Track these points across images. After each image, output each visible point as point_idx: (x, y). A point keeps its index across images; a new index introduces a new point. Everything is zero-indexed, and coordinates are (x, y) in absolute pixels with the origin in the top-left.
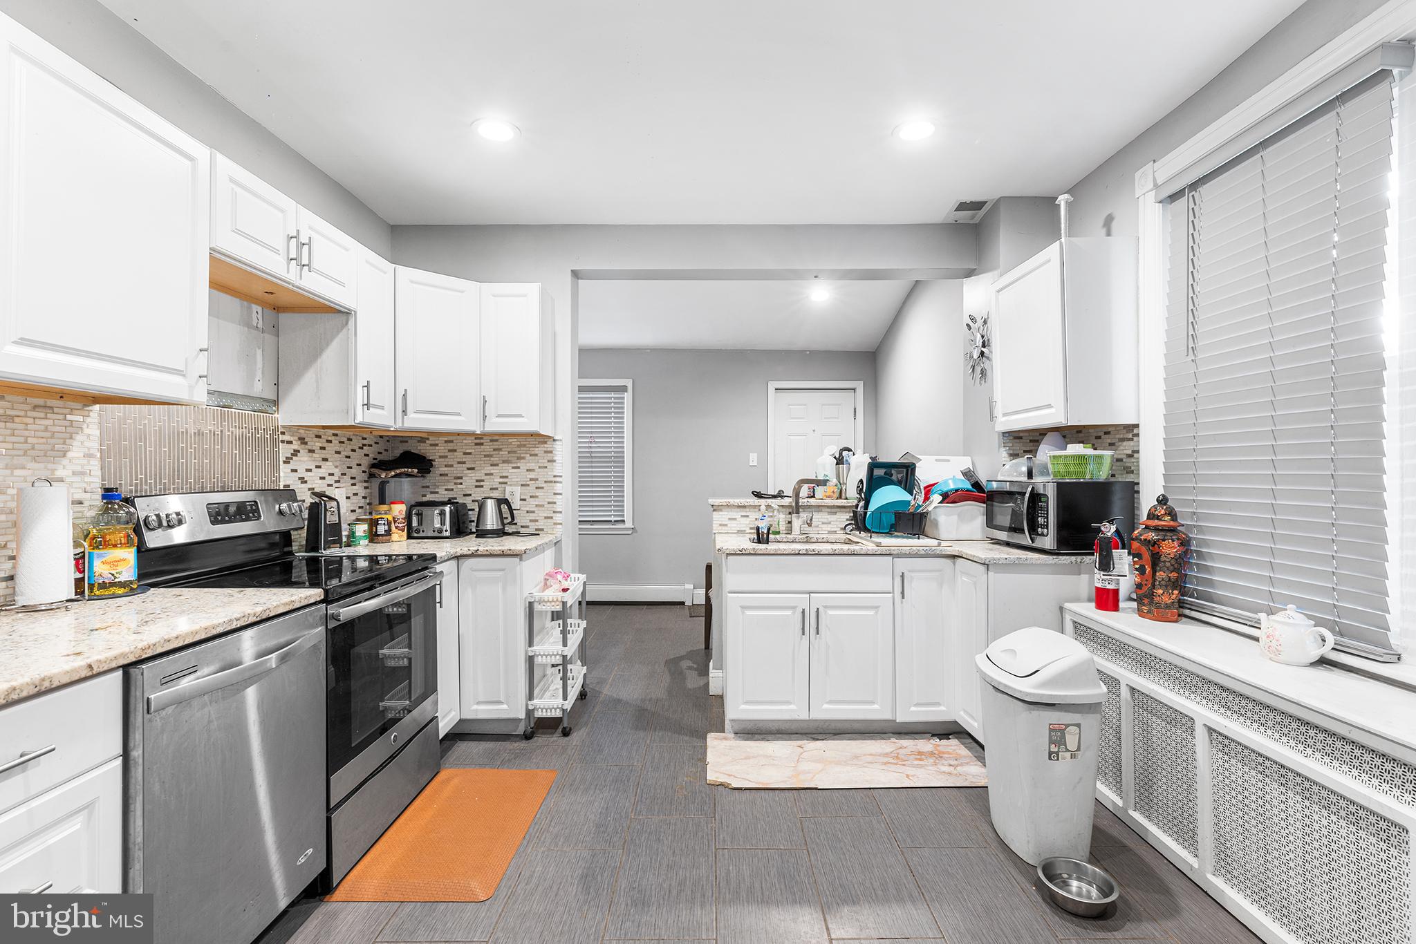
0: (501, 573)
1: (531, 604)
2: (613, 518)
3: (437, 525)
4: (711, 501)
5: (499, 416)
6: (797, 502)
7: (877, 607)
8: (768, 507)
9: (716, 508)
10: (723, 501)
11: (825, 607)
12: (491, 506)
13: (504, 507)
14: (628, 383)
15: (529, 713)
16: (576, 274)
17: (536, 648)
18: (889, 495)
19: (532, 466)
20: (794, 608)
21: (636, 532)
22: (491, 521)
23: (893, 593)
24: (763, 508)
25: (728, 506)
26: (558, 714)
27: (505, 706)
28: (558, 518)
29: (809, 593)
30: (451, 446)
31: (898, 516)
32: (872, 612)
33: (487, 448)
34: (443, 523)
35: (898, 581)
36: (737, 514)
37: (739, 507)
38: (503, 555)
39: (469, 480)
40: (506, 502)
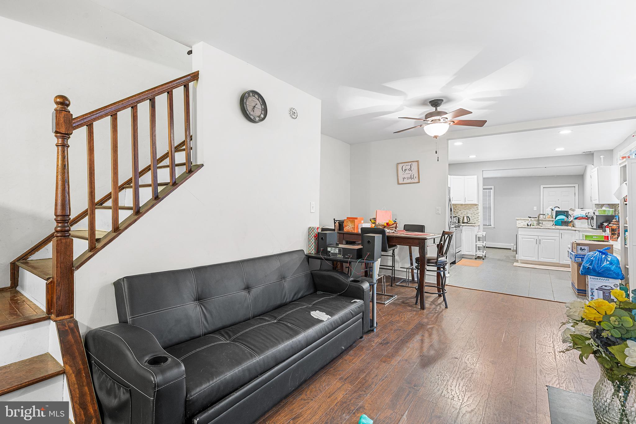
0: (471, 229)
1: (476, 235)
2: (488, 224)
3: (455, 221)
4: (516, 218)
5: (468, 201)
6: (539, 219)
7: (555, 240)
8: (531, 220)
9: (517, 220)
10: (520, 218)
11: (542, 239)
12: (465, 218)
13: (468, 218)
14: (493, 187)
15: (476, 255)
16: (483, 171)
17: (477, 243)
18: (560, 217)
19: (473, 210)
20: (534, 239)
21: (495, 228)
22: (465, 221)
23: (559, 237)
24: (530, 220)
25: (520, 219)
26: (482, 256)
27: (471, 253)
28: (479, 221)
29: (538, 236)
30: (456, 206)
31: (562, 222)
32: (554, 241)
33: (463, 206)
34: (456, 220)
35: (560, 235)
36: (523, 221)
37: (523, 219)
38: (471, 226)
39: (460, 213)
40: (468, 217)
